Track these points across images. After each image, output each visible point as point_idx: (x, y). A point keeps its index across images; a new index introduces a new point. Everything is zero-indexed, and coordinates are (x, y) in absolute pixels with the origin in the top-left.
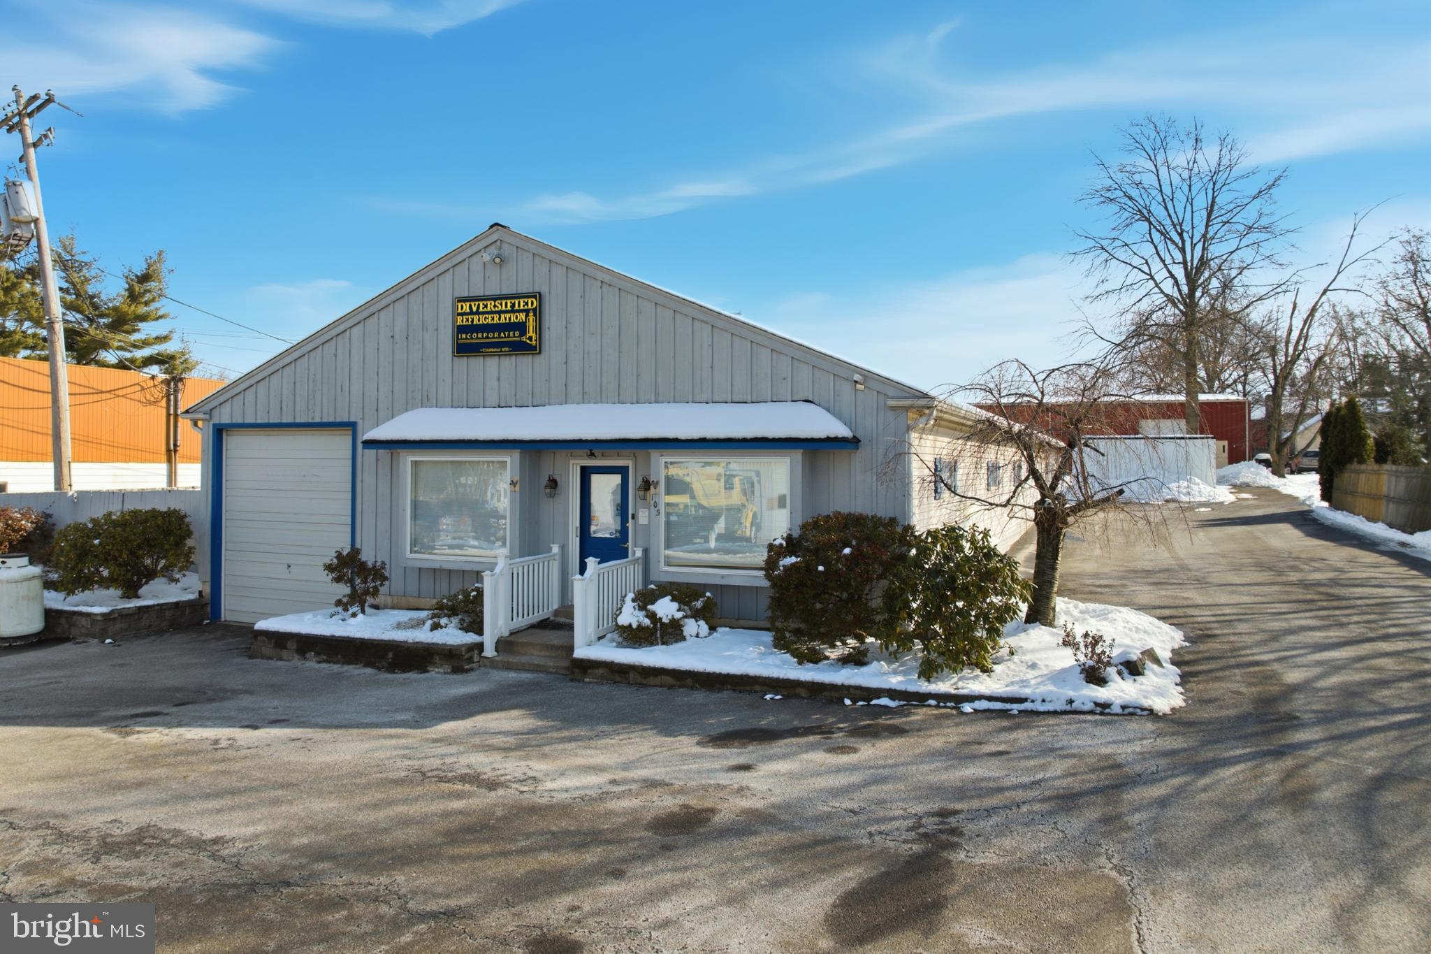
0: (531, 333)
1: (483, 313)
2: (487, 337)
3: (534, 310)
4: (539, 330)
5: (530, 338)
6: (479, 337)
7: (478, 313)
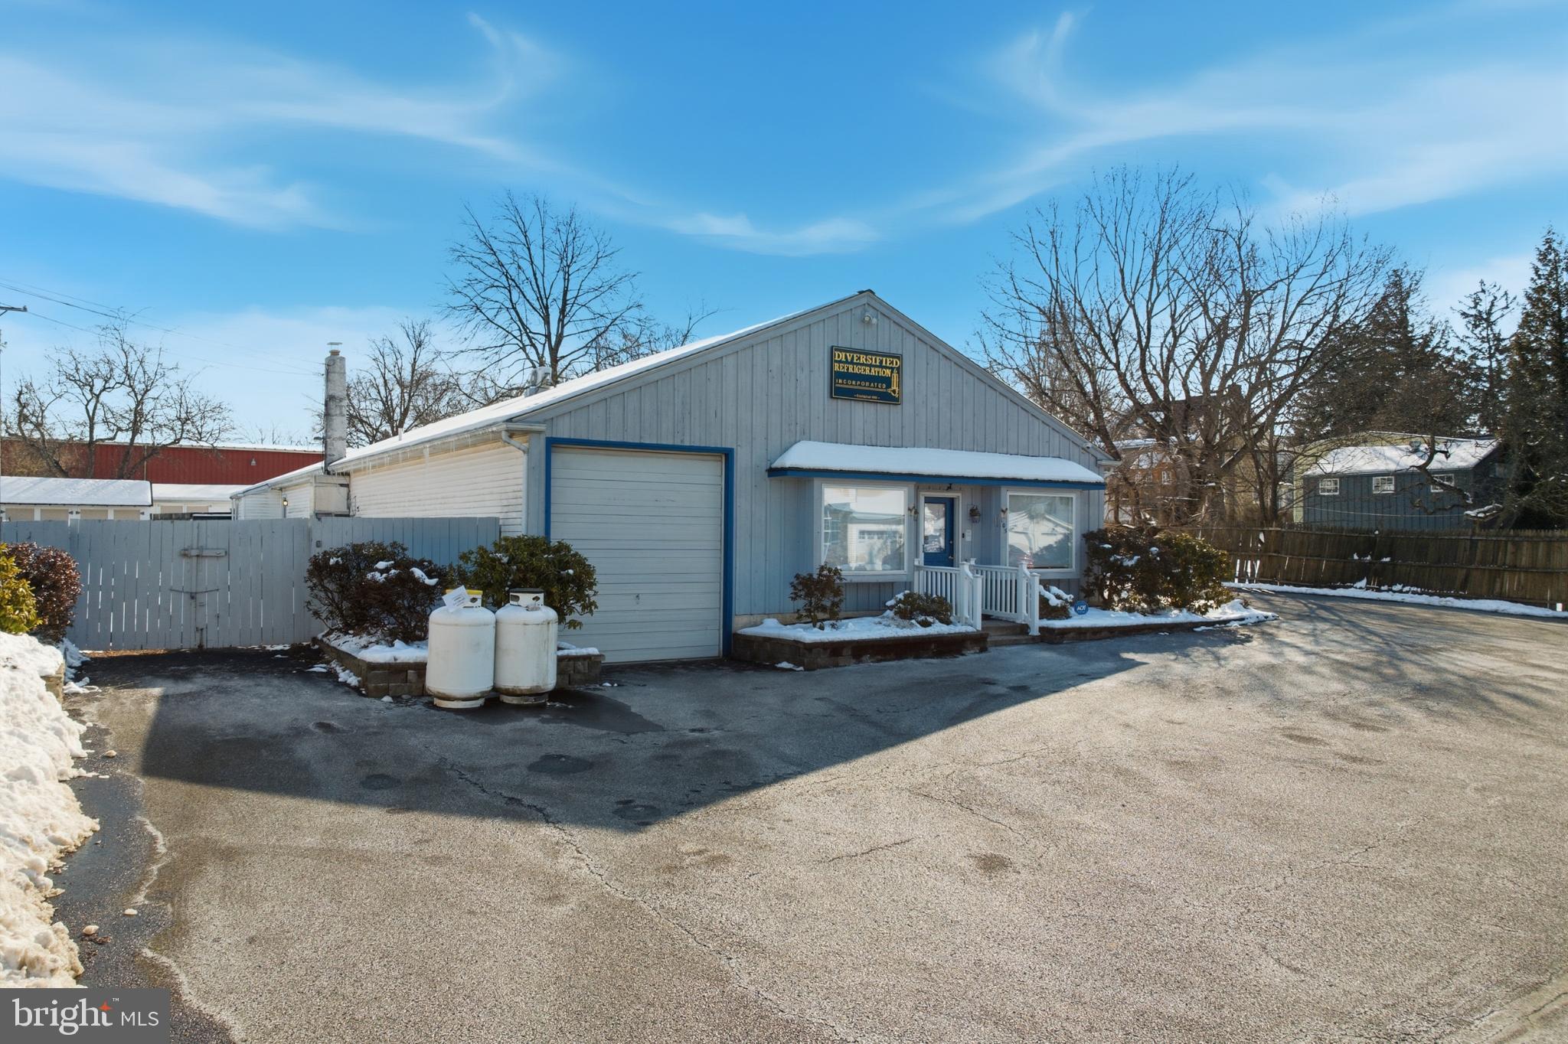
0: (895, 387)
1: (857, 364)
2: (860, 385)
3: (898, 369)
4: (900, 384)
5: (894, 391)
6: (853, 384)
7: (852, 363)
